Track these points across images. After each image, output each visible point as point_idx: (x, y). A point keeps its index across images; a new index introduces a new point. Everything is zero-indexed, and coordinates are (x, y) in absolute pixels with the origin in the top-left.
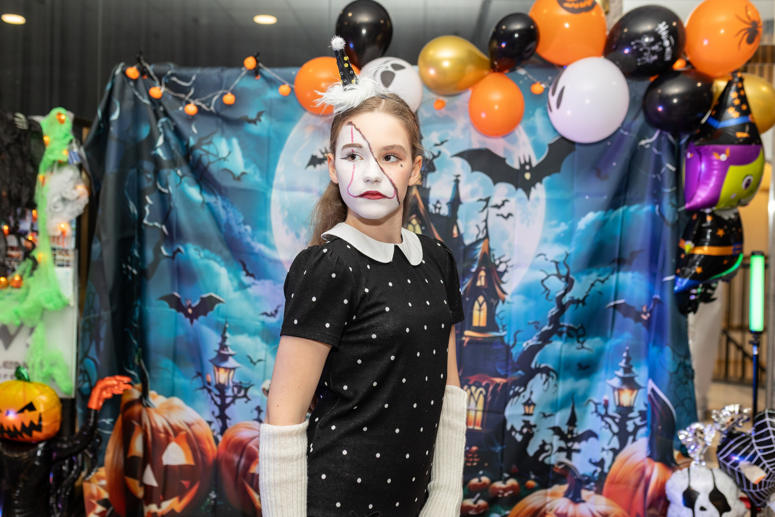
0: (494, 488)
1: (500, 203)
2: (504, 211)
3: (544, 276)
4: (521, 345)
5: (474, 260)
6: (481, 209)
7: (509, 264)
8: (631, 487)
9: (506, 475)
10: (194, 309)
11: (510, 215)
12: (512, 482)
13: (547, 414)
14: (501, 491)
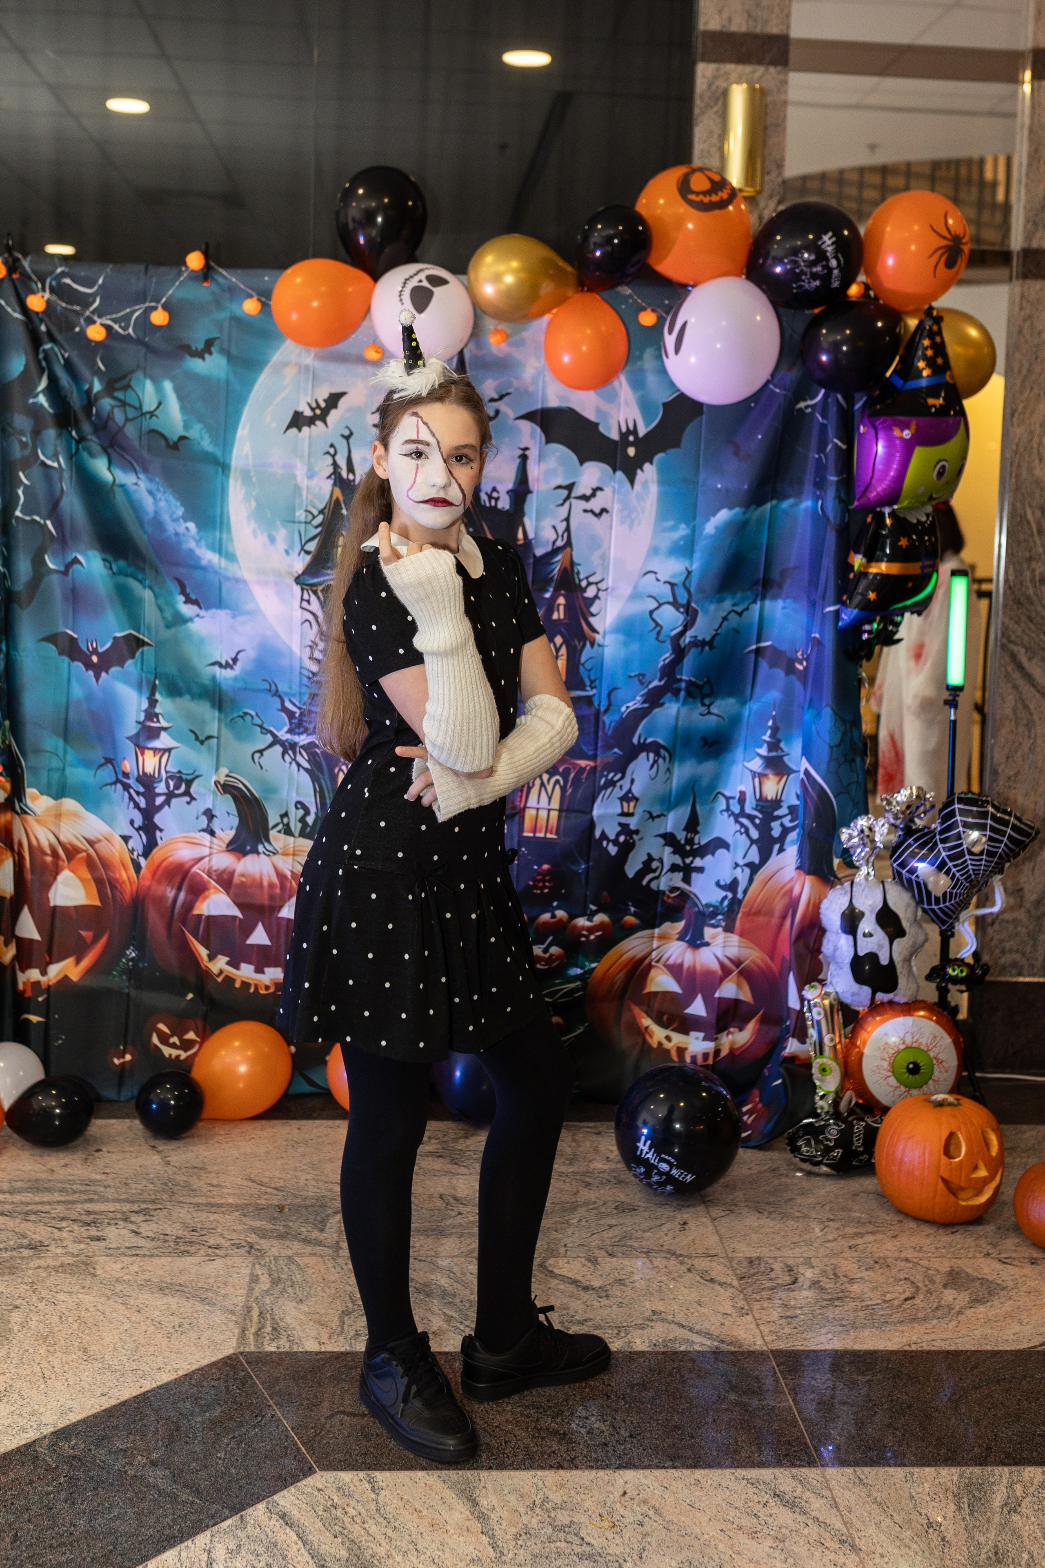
0: (575, 927)
1: (588, 492)
2: (595, 504)
3: (653, 604)
4: (619, 710)
5: (548, 581)
6: (561, 502)
7: (602, 586)
8: (775, 920)
9: (593, 908)
10: (99, 655)
11: (604, 510)
12: (600, 918)
13: (655, 814)
14: (585, 933)
